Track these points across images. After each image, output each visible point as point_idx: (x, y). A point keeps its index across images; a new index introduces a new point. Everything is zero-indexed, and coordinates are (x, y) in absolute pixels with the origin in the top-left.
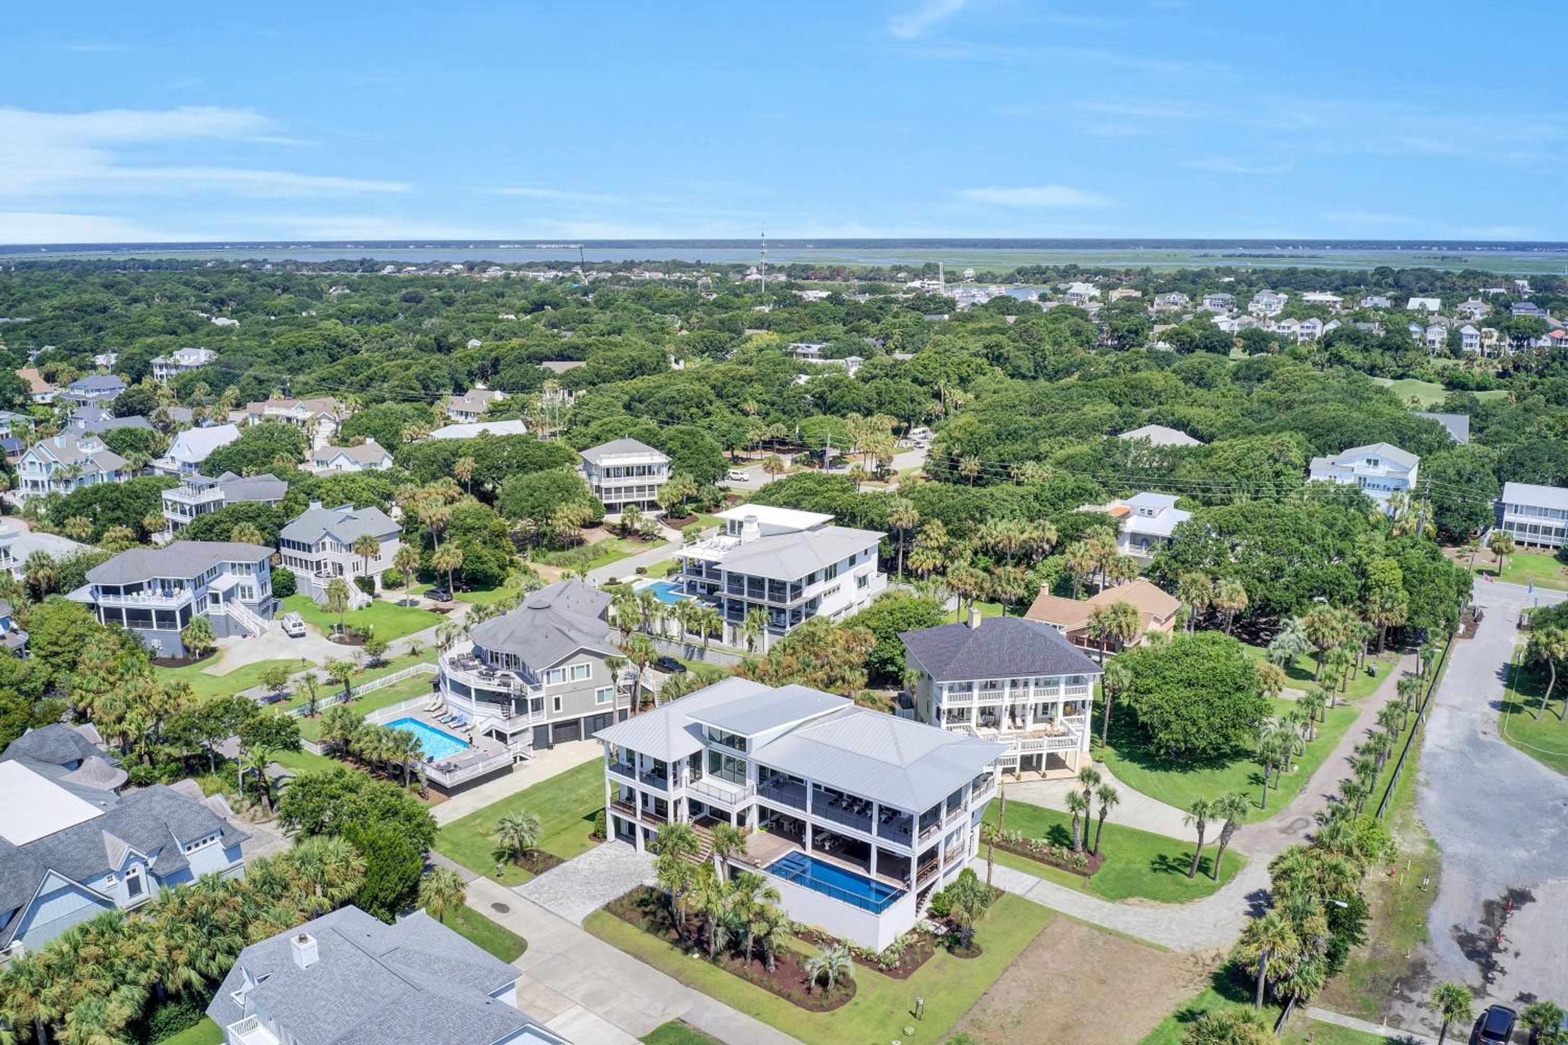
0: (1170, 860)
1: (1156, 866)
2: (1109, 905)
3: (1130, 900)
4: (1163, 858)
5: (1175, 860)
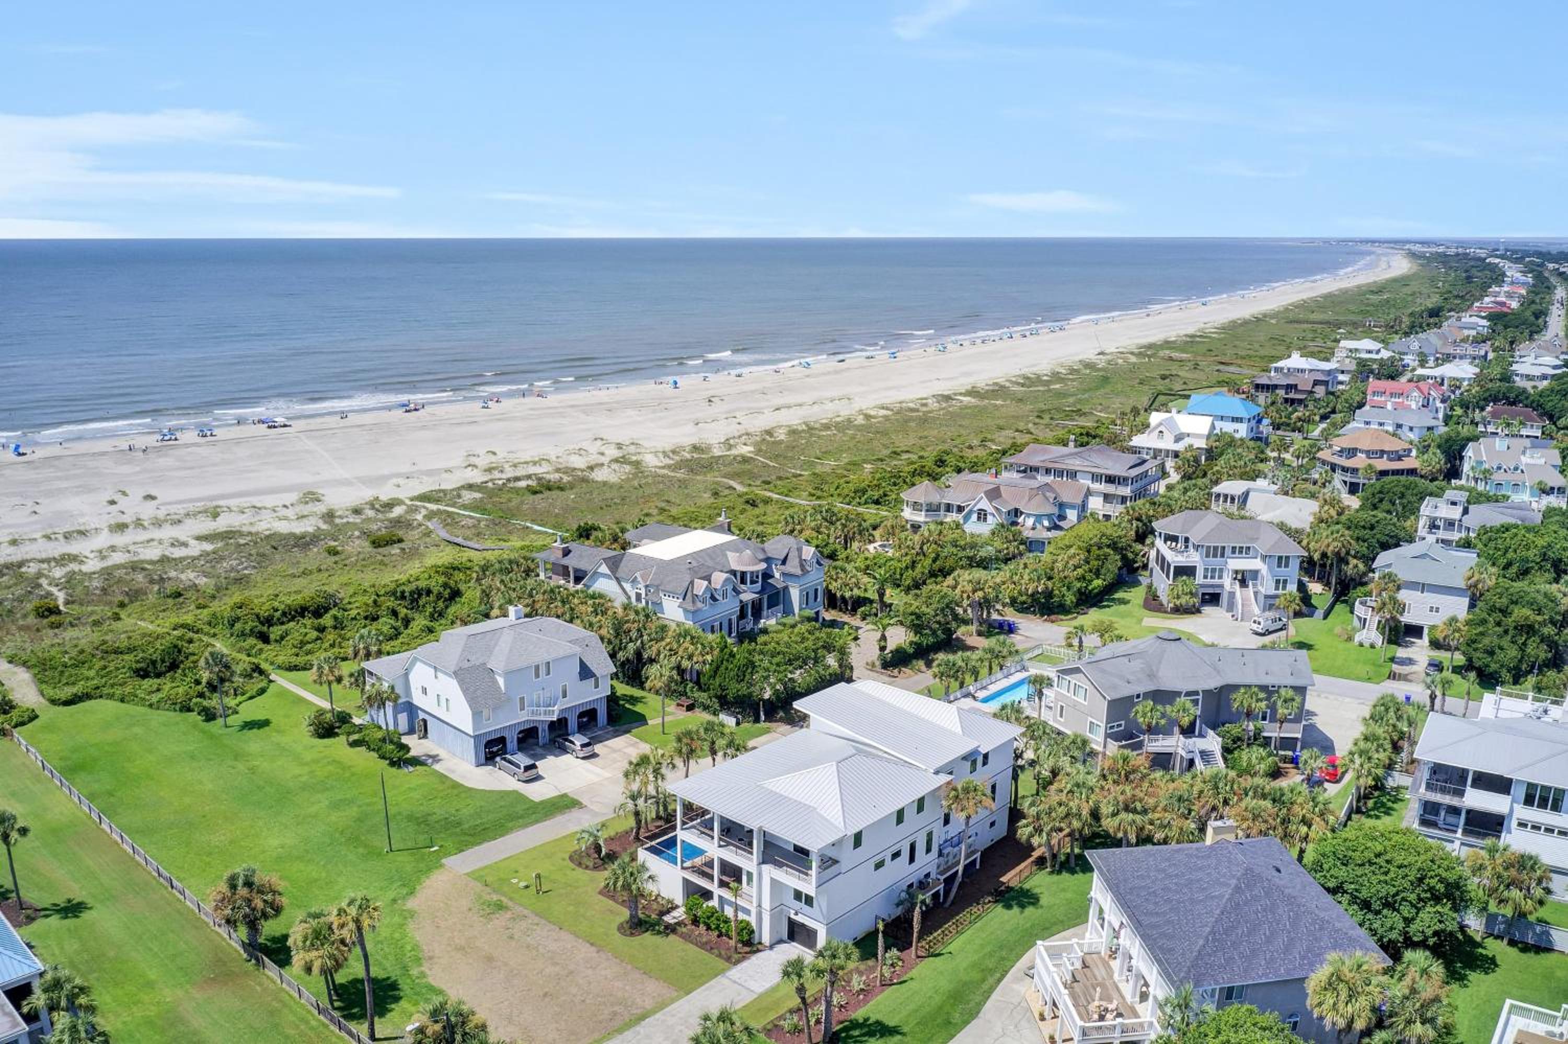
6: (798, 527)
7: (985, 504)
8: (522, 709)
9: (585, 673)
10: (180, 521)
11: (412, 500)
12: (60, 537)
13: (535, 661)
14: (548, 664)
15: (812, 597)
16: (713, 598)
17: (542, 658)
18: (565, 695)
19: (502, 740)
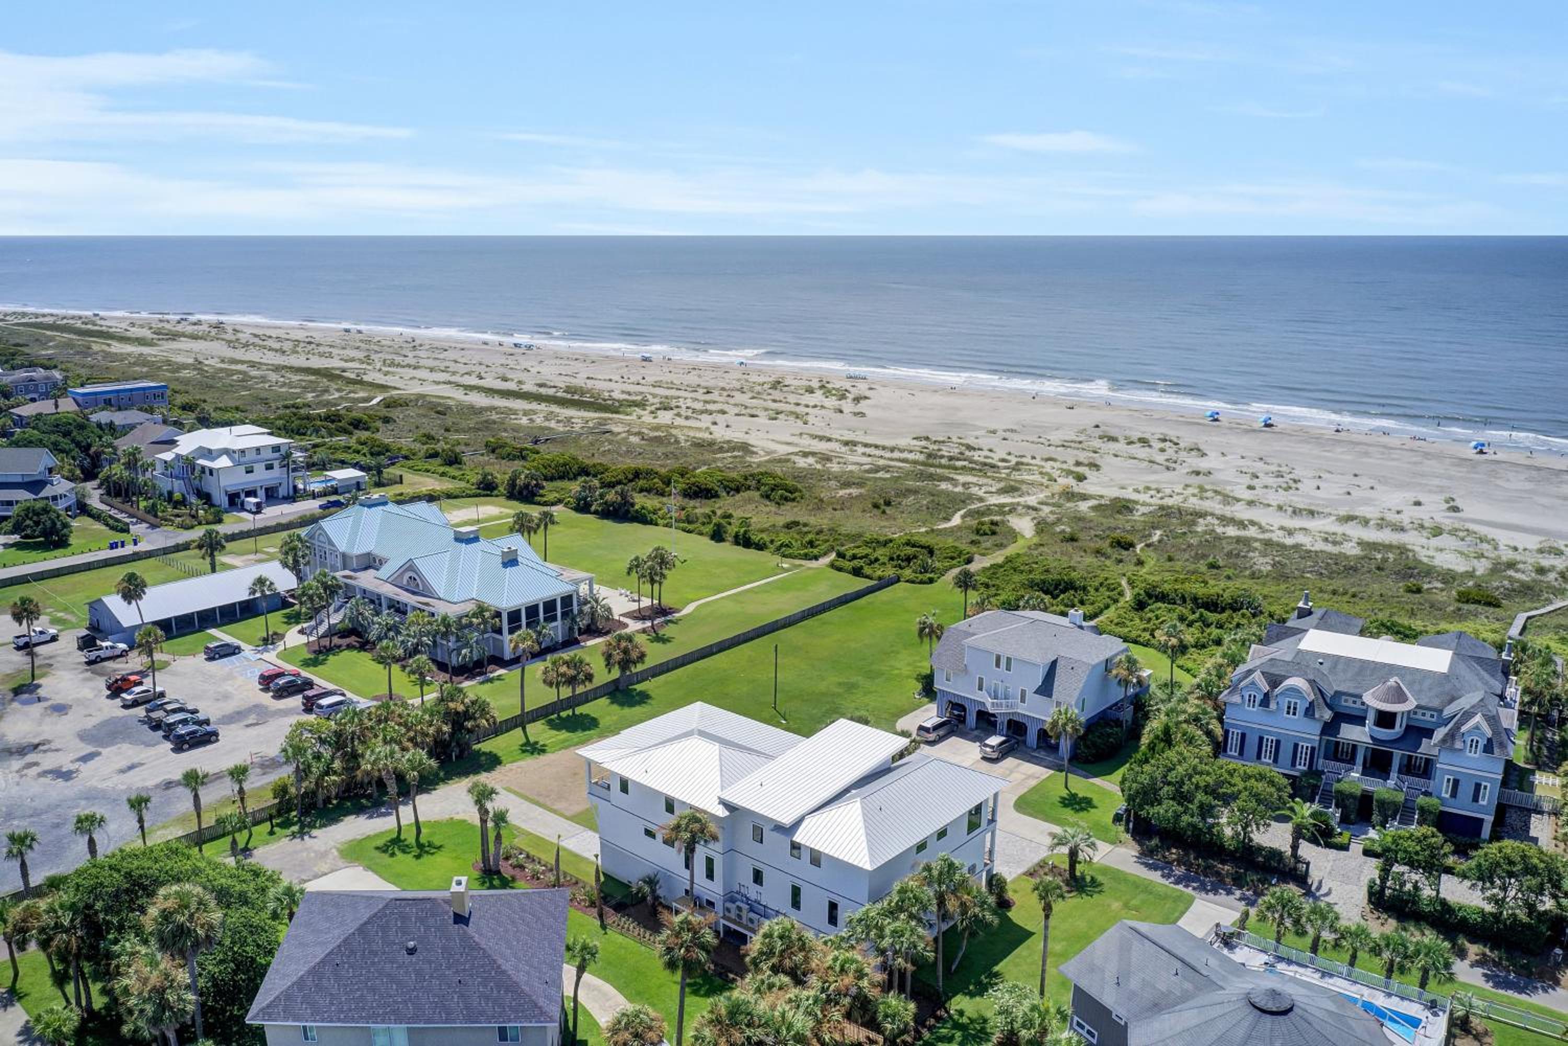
0: (415, 854)
4: (420, 857)
8: (980, 689)
9: (1046, 687)
10: (1403, 530)
12: (1292, 510)
13: (999, 650)
14: (1009, 660)
15: (1466, 790)
16: (1265, 701)
17: (1006, 651)
18: (1023, 700)
19: (962, 708)
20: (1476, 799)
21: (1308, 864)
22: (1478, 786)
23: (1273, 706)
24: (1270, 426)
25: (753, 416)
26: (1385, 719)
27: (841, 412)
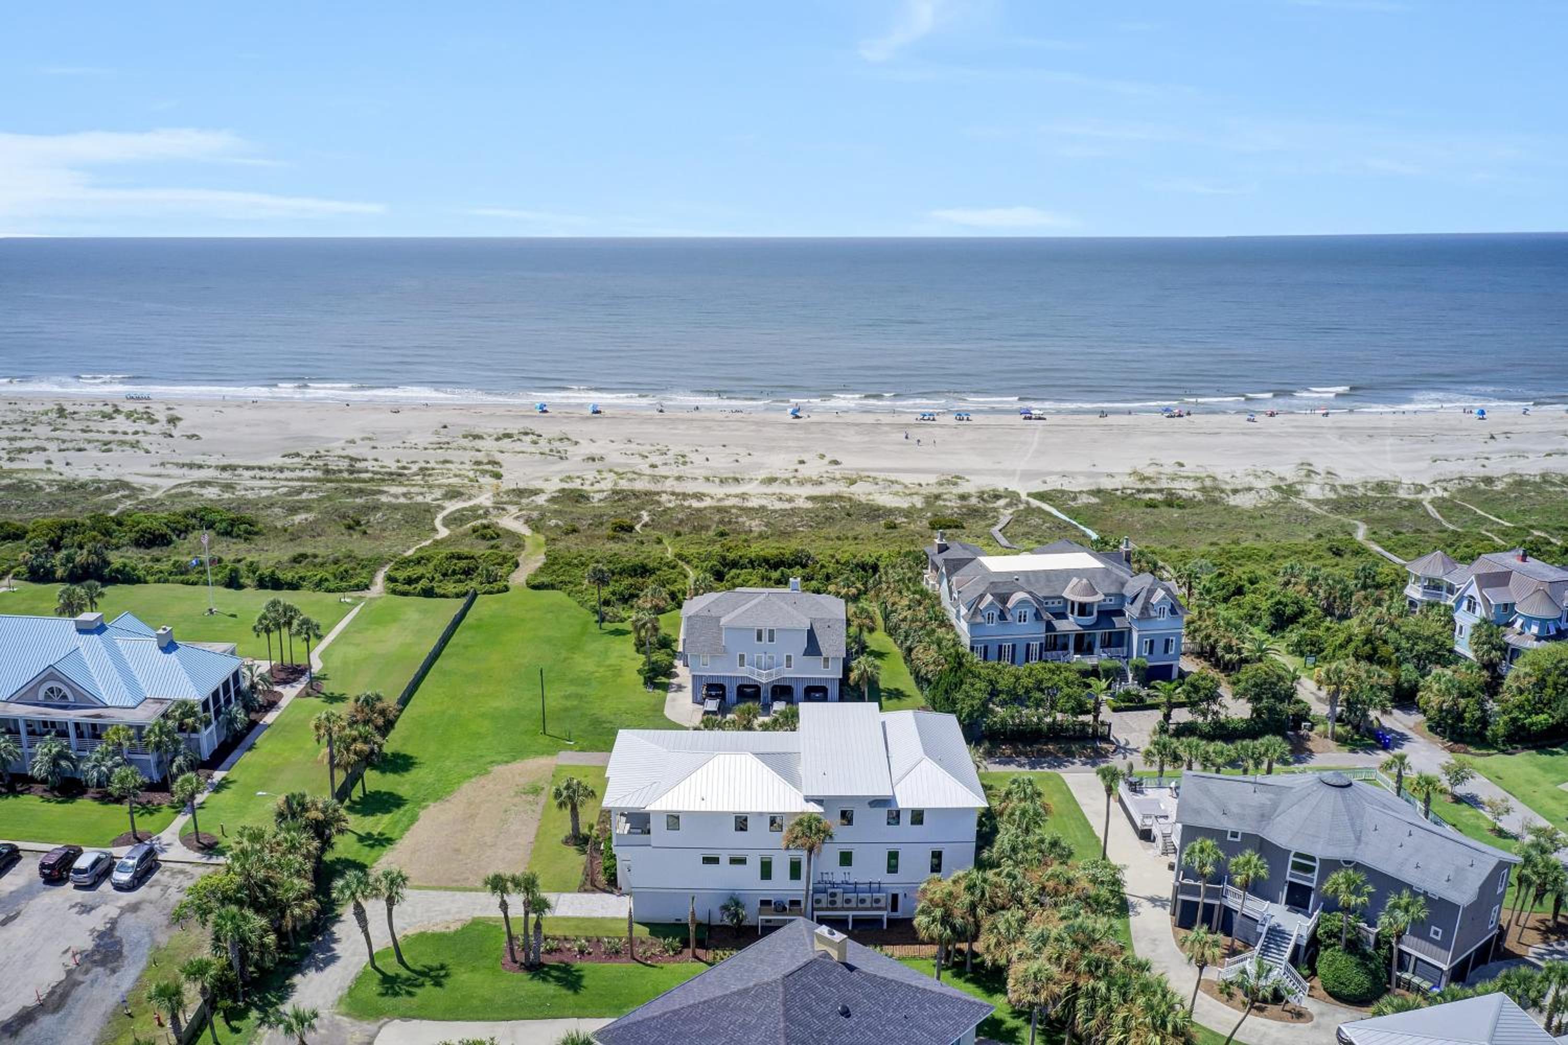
0: (428, 983)
1: (442, 973)
2: (477, 914)
3: (459, 926)
4: (438, 984)
5: (422, 985)
6: (1293, 580)
7: (1474, 591)
8: (742, 665)
9: (813, 648)
10: (821, 483)
11: (1029, 495)
12: (717, 480)
13: (760, 625)
14: (771, 632)
15: (1159, 647)
16: (1002, 616)
17: (767, 624)
18: (789, 666)
19: (722, 687)
20: (1166, 651)
21: (1110, 725)
22: (1167, 641)
23: (1009, 617)
24: (598, 412)
25: (80, 450)
26: (1083, 609)
27: (171, 436)
